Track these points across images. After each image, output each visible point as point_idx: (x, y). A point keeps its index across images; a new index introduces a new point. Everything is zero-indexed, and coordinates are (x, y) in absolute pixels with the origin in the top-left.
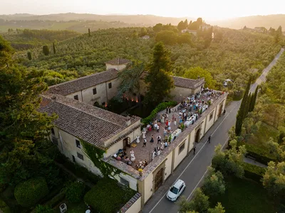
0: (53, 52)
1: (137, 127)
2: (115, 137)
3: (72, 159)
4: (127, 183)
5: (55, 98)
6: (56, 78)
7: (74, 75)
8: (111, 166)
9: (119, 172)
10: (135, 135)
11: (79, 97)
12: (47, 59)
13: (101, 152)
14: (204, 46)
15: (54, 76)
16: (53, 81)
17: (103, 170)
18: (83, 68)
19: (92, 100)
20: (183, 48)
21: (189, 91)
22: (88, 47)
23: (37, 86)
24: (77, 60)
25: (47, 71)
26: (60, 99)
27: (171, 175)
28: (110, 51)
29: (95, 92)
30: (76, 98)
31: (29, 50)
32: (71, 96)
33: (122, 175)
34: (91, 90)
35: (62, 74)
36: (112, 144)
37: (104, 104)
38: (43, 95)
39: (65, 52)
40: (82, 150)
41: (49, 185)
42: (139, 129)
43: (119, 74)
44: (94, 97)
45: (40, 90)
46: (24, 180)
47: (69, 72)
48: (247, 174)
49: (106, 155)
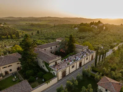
0: (40, 33)
1: (60, 59)
2: (53, 61)
3: (41, 67)
4: (54, 73)
5: (38, 49)
6: (40, 43)
7: (46, 42)
8: (51, 69)
9: (52, 70)
10: (59, 61)
11: (46, 50)
12: (38, 35)
13: (48, 64)
14: (98, 33)
15: (40, 42)
16: (39, 44)
17: (49, 70)
18: (50, 40)
19: (50, 51)
20: (89, 33)
21: (81, 50)
22: (53, 31)
23: (34, 46)
24: (49, 36)
25: (38, 40)
26: (40, 50)
27: (69, 75)
28: (61, 33)
29: (51, 48)
30: (45, 50)
31: (32, 31)
32: (44, 49)
33: (53, 71)
34: (50, 48)
35: (43, 41)
36: (52, 63)
37: (54, 52)
38: (35, 48)
39: (45, 33)
40: (44, 64)
41: (34, 72)
42: (61, 60)
43: (59, 43)
44: (51, 50)
45: (35, 47)
46: (28, 70)
47: (45, 41)
48: (91, 76)
49: (50, 65)
